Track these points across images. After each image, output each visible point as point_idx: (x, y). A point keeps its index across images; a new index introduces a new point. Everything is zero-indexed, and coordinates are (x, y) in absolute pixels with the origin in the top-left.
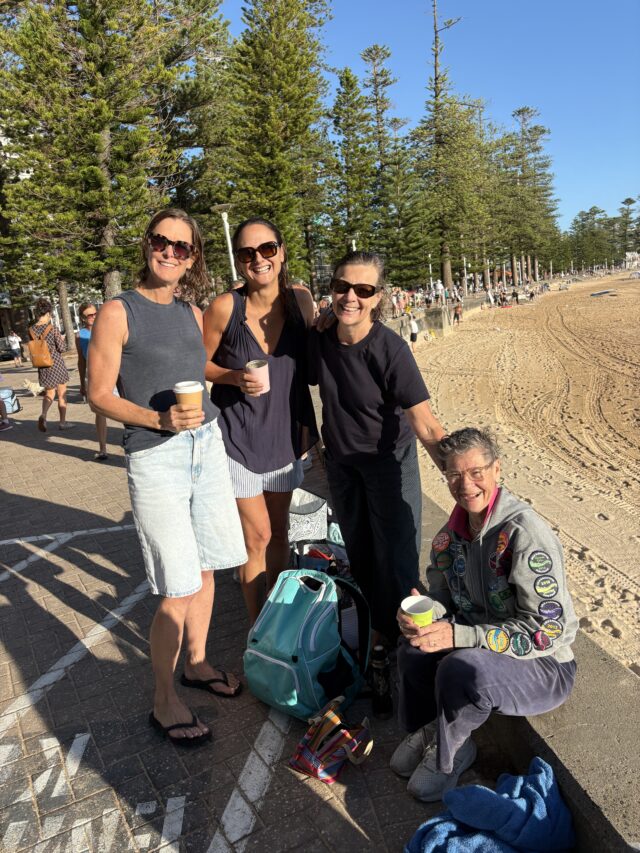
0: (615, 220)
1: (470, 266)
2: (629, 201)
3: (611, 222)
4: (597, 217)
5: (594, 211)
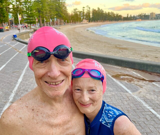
0: (81, 11)
1: (46, 20)
2: (84, 8)
3: (80, 12)
4: (77, 10)
5: (76, 9)
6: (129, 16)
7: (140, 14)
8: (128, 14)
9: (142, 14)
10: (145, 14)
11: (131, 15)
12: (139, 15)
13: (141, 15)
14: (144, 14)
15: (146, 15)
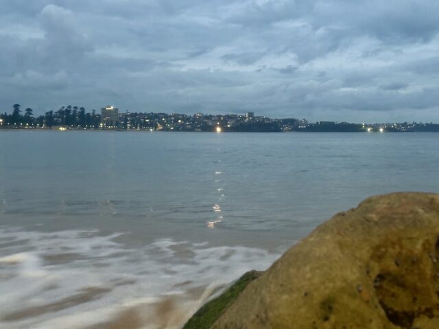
6: (23, 113)
7: (64, 109)
8: (16, 106)
9: (72, 109)
10: (82, 109)
11: (29, 110)
12: (61, 112)
13: (68, 111)
14: (79, 110)
15: (86, 112)
